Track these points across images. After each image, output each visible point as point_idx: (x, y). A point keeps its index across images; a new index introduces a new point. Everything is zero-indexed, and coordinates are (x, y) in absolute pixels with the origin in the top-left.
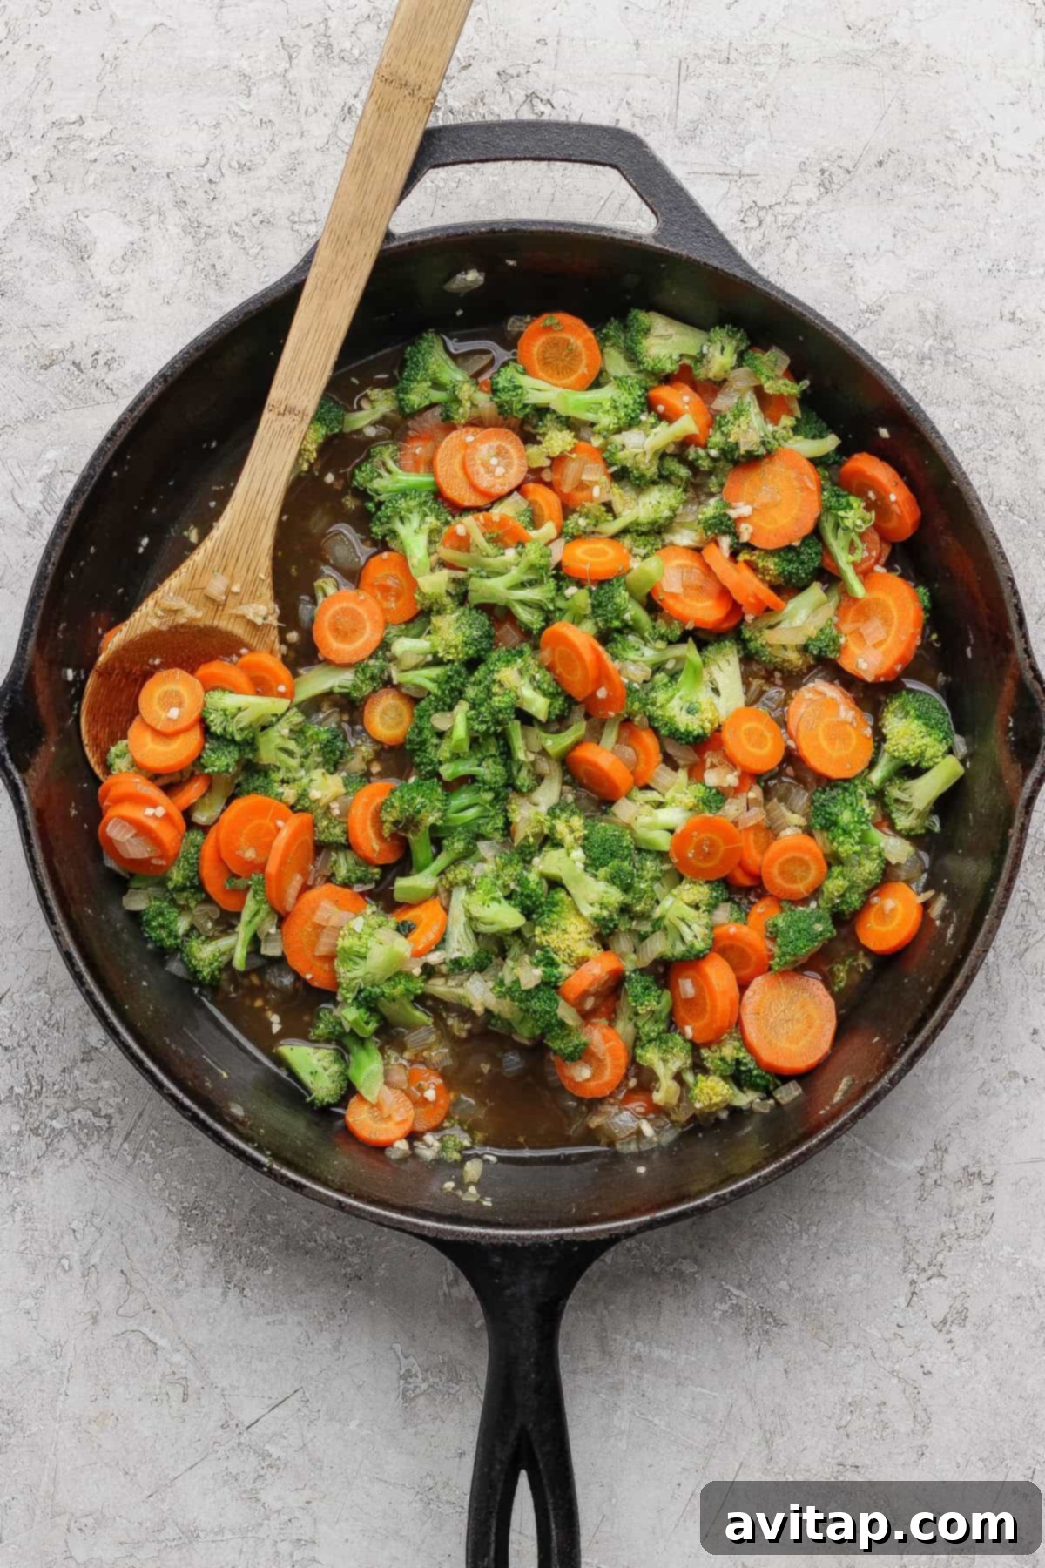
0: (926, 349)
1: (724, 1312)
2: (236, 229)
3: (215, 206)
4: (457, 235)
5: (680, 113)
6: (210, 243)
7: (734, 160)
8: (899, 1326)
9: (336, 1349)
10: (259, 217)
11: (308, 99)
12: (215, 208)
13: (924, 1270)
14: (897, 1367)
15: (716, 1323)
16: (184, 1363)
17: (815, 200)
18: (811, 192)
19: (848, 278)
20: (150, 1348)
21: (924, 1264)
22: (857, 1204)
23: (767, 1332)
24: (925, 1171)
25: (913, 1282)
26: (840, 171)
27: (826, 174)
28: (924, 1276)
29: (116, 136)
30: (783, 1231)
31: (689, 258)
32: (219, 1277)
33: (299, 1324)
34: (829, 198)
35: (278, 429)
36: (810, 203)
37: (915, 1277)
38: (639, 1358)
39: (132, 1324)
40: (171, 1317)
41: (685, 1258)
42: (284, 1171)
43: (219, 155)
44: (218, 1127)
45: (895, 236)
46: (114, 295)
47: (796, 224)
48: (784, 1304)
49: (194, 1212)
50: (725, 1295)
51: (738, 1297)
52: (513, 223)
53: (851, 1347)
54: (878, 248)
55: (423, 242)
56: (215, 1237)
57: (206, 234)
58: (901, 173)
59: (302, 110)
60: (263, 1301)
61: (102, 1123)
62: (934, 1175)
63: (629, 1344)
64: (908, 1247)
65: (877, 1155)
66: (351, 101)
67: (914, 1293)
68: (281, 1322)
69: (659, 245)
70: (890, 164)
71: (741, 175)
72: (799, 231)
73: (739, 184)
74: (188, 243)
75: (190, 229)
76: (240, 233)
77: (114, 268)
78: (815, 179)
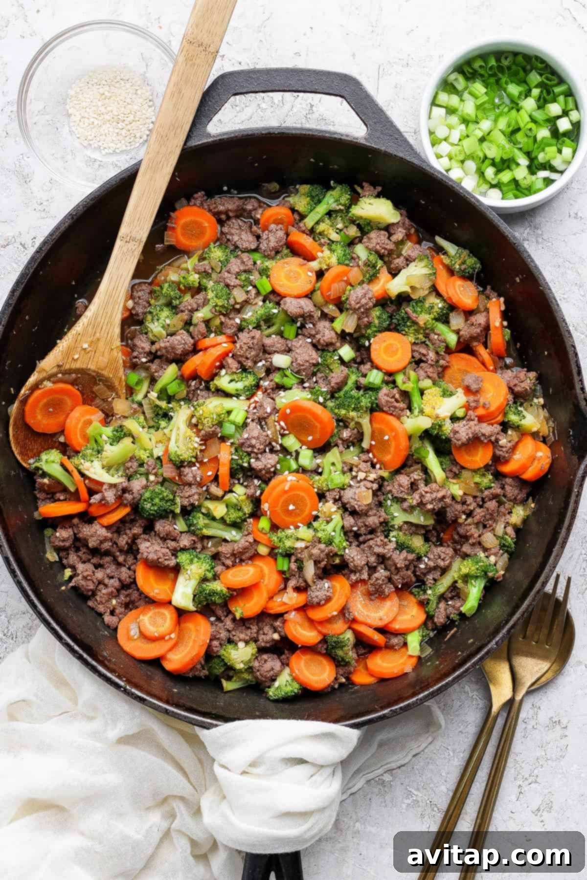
0: (526, 234)
1: (409, 805)
4: (248, 135)
6: (101, 170)
7: (411, 123)
8: (512, 812)
13: (526, 779)
15: (404, 811)
21: (527, 776)
23: (434, 816)
24: (527, 720)
25: (520, 786)
28: (527, 782)
30: (443, 756)
31: (386, 152)
35: (126, 251)
37: (521, 783)
38: (358, 832)
42: (134, 690)
44: (94, 663)
46: (45, 203)
50: (409, 794)
51: (417, 796)
52: (282, 129)
55: (228, 139)
62: (532, 723)
63: (352, 824)
64: (517, 766)
67: (521, 793)
69: (368, 144)
71: (415, 133)
73: (414, 138)
74: (89, 170)
77: (45, 188)
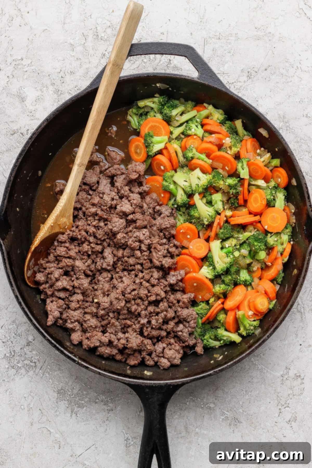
0: (281, 126)
1: (223, 419)
2: (70, 92)
3: (63, 84)
5: (205, 55)
6: (62, 96)
7: (221, 69)
8: (276, 422)
9: (105, 432)
10: (77, 88)
11: (92, 52)
12: (63, 85)
13: (283, 405)
14: (275, 435)
15: (221, 422)
16: (59, 437)
17: (246, 81)
18: (245, 78)
19: (256, 105)
20: (49, 432)
21: (283, 403)
22: (263, 386)
23: (236, 425)
24: (283, 375)
25: (280, 409)
26: (254, 72)
27: (250, 73)
28: (283, 407)
29: (33, 64)
30: (240, 394)
32: (69, 410)
33: (94, 424)
34: (250, 80)
36: (245, 82)
37: (281, 407)
38: (197, 433)
39: (43, 425)
40: (55, 423)
41: (211, 403)
42: (83, 363)
43: (64, 69)
44: (62, 349)
45: (271, 91)
46: (33, 112)
47: (240, 88)
48: (241, 416)
49: (62, 391)
50: (223, 414)
51: (227, 414)
52: (155, 74)
53: (261, 429)
54: (266, 95)
56: (68, 399)
57: (61, 93)
58: (272, 72)
59: (90, 55)
60: (83, 418)
61: (33, 364)
62: (286, 377)
63: (194, 429)
64: (278, 399)
65: (269, 370)
66: (104, 52)
67: (280, 412)
68: (89, 424)
69: (199, 81)
70: (268, 71)
71: (223, 74)
72: (241, 90)
73: (223, 76)
74: (56, 96)
75: (56, 92)
76: (71, 93)
77: (33, 104)
78: (246, 74)
